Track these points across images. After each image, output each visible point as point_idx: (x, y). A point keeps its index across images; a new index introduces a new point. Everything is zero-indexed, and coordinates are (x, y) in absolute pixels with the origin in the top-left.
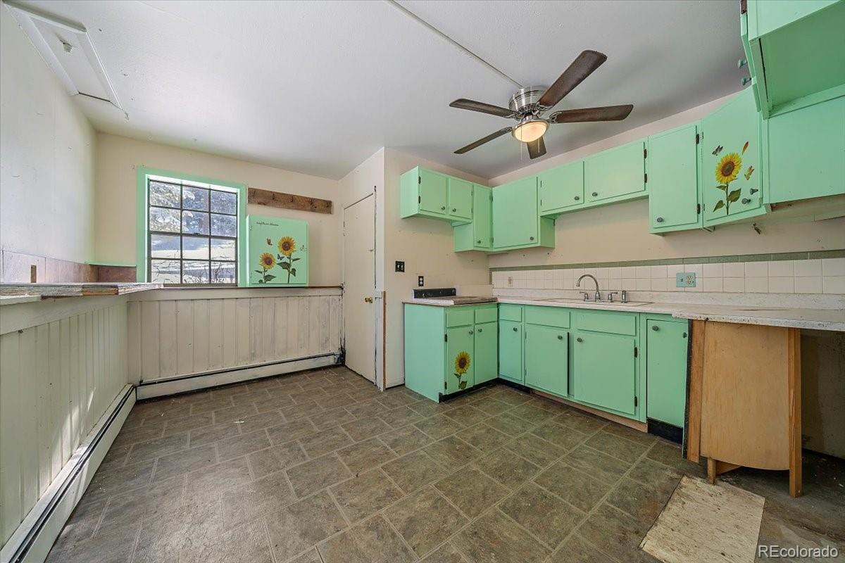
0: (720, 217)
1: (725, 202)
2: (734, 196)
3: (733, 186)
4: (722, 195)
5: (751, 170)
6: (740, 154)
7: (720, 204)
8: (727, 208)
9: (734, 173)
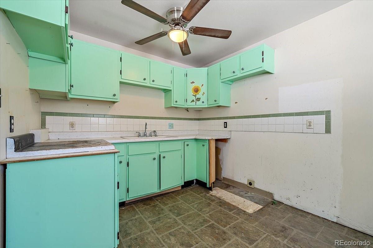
0: (193, 105)
1: (195, 100)
2: (198, 99)
3: (198, 96)
4: (194, 98)
5: (204, 93)
6: (200, 87)
7: (193, 101)
8: (196, 103)
9: (198, 92)
